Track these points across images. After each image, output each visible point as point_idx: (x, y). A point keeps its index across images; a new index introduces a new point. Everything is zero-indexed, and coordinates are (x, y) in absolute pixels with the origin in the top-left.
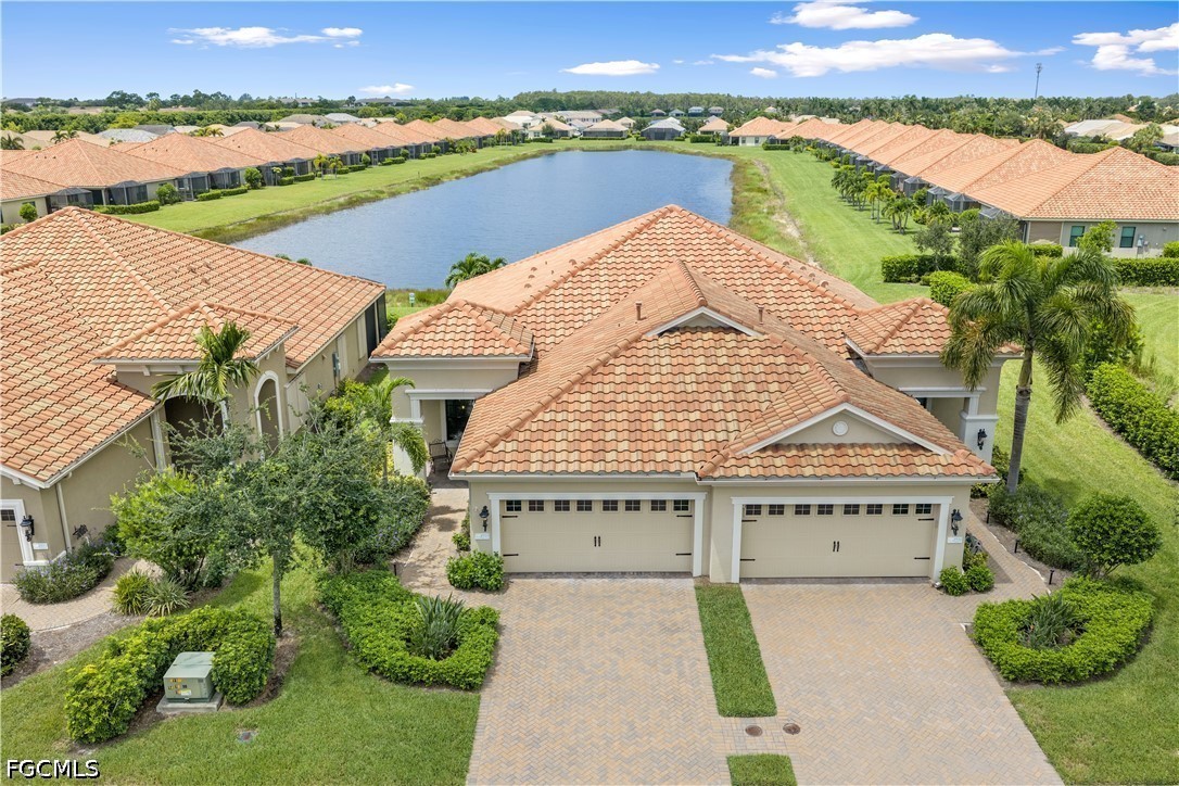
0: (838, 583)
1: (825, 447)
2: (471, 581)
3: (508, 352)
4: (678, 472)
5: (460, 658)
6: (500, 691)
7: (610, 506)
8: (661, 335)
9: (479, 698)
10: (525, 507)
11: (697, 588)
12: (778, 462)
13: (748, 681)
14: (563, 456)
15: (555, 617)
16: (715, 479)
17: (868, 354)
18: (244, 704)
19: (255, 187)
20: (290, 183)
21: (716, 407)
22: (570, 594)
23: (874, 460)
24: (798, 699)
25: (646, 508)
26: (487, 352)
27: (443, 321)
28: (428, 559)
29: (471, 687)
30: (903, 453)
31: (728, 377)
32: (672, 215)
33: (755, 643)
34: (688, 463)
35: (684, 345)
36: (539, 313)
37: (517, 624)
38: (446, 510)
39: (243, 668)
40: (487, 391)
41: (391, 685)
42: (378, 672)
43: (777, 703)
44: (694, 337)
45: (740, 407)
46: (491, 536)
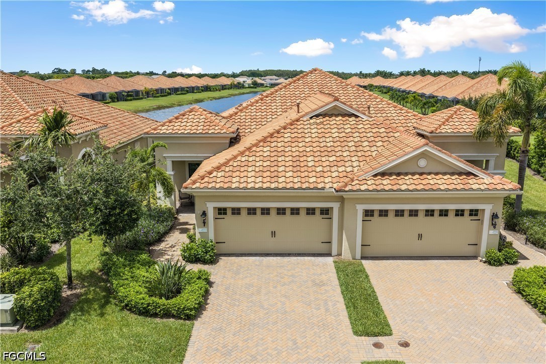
0: (422, 260)
1: (413, 174)
2: (195, 257)
3: (222, 132)
4: (323, 188)
5: (182, 298)
6: (207, 320)
7: (281, 211)
8: (311, 118)
9: (193, 324)
10: (229, 212)
11: (335, 262)
12: (385, 182)
13: (372, 314)
14: (253, 179)
15: (246, 277)
16: (346, 191)
17: (431, 133)
18: (36, 328)
19: (113, 101)
20: (131, 100)
21: (345, 154)
22: (256, 265)
23: (444, 181)
24: (405, 326)
25: (303, 213)
26: (210, 132)
27: (187, 116)
28: (171, 247)
29: (189, 318)
30: (461, 178)
31: (351, 139)
32: (316, 72)
33: (374, 291)
34: (330, 184)
35: (325, 123)
36: (242, 118)
37: (222, 281)
38: (186, 223)
39: (34, 302)
40: (211, 155)
41: (136, 316)
42: (128, 308)
43: (392, 328)
44: (331, 119)
45: (359, 154)
46: (208, 230)
